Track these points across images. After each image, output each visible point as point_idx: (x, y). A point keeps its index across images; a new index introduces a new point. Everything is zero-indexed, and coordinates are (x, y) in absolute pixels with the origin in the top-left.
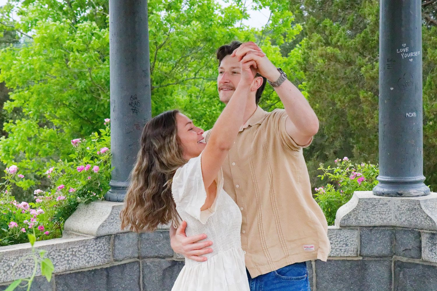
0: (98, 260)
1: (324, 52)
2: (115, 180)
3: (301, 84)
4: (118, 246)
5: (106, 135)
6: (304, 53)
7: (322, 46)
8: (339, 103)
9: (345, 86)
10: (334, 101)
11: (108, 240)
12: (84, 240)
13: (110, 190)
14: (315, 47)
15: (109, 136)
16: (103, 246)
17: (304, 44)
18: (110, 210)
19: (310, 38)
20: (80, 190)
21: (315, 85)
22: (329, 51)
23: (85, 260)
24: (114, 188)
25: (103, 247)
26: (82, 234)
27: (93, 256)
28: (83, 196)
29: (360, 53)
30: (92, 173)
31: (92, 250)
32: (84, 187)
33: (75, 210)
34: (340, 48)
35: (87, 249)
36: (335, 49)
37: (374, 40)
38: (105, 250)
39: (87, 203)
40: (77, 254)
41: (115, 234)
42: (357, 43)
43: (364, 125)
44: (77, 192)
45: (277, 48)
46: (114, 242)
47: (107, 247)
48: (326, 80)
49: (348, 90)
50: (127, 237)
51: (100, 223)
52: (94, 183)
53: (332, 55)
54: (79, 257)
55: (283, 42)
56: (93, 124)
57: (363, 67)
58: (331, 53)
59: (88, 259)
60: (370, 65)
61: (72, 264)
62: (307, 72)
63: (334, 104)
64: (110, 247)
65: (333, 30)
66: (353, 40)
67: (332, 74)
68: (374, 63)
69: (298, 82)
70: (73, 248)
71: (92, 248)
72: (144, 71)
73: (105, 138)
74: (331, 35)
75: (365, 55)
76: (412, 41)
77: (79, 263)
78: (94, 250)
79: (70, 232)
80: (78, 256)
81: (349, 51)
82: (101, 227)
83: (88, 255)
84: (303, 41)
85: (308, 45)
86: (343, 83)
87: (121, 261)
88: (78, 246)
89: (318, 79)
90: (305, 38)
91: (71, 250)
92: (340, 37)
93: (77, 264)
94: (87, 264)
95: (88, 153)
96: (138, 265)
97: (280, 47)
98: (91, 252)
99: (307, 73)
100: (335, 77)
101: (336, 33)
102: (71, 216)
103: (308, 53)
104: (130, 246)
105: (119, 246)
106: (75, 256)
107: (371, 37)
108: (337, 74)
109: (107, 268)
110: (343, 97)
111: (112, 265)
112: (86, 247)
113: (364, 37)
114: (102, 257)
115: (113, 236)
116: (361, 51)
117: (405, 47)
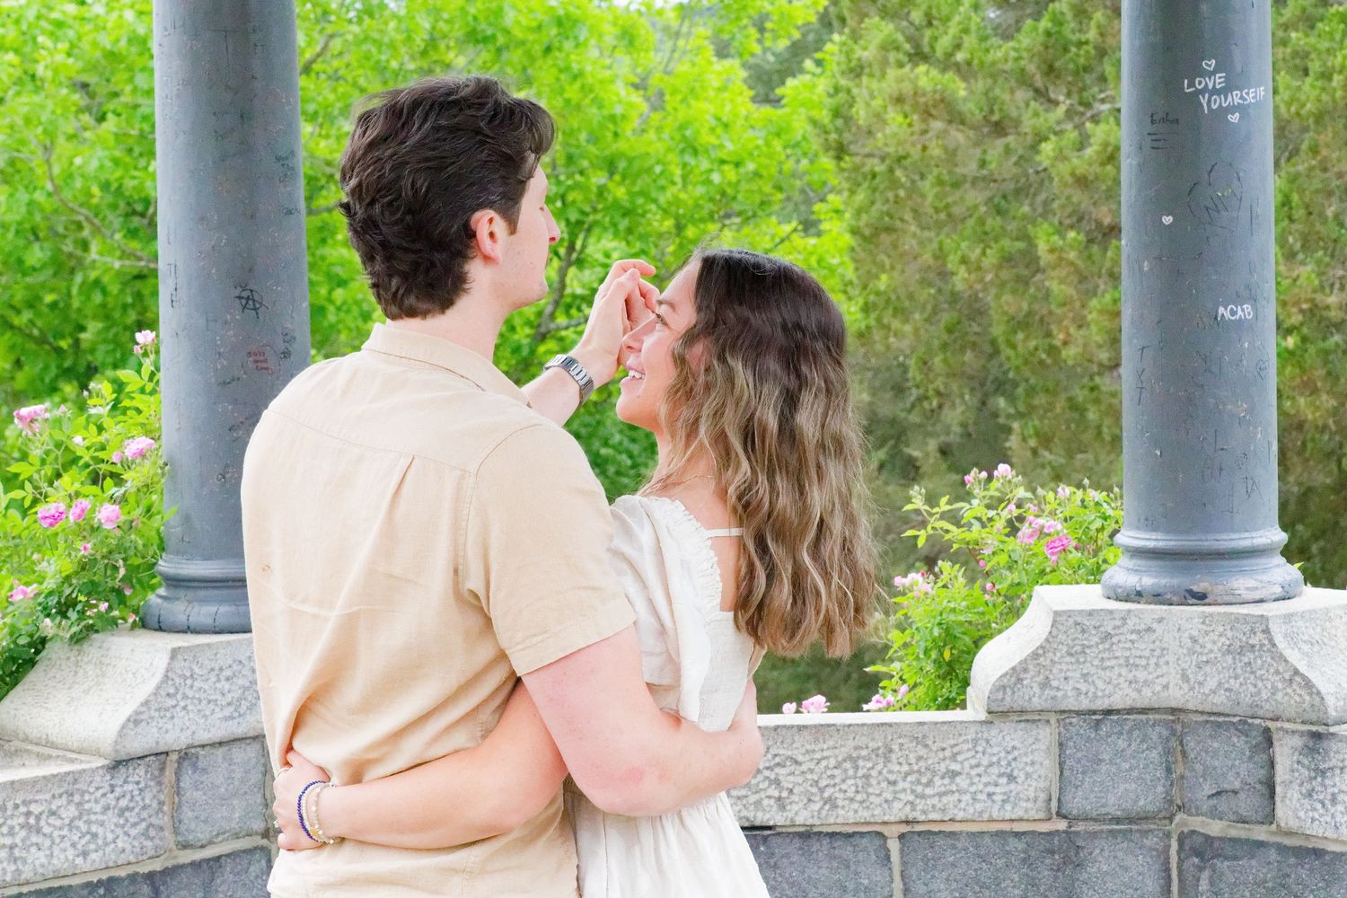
0: (120, 844)
1: (907, 88)
2: (178, 553)
3: (823, 200)
4: (191, 794)
5: (142, 391)
6: (837, 90)
7: (901, 65)
8: (962, 272)
9: (983, 209)
10: (944, 264)
11: (156, 773)
12: (68, 774)
13: (162, 591)
14: (876, 69)
15: (153, 392)
16: (136, 793)
17: (836, 58)
18: (162, 662)
19: (855, 36)
20: (51, 593)
21: (874, 208)
22: (924, 82)
23: (74, 845)
24: (175, 582)
25: (138, 798)
26: (60, 753)
27: (100, 831)
28: (64, 615)
29: (1037, 91)
30: (95, 530)
31: (98, 808)
32: (67, 579)
33: (31, 663)
34: (966, 71)
35: (79, 804)
36: (950, 75)
37: (1087, 43)
38: (144, 808)
39: (78, 640)
40: (42, 823)
41: (180, 751)
42: (1025, 55)
43: (1053, 351)
44: (41, 599)
45: (733, 69)
46: (178, 780)
47: (154, 797)
48: (913, 190)
49: (993, 223)
50: (224, 759)
51: (127, 710)
52: (101, 565)
53: (937, 96)
54: (51, 836)
55: (757, 49)
56: (59, 351)
57: (1046, 139)
58: (935, 92)
59: (83, 841)
60: (1072, 135)
61: (24, 861)
62: (847, 158)
63: (944, 275)
64: (162, 797)
65: (938, 8)
66: (1011, 44)
67: (937, 166)
68: (1088, 125)
69: (812, 194)
70: (30, 802)
71: (96, 801)
72: (278, 159)
73: (139, 401)
74: (930, 24)
75: (1052, 96)
76: (1236, 52)
77: (52, 855)
78: (106, 808)
79: (16, 744)
80: (46, 830)
81: (995, 82)
82: (131, 725)
83: (84, 828)
84: (829, 47)
85: (850, 61)
86: (975, 197)
87: (203, 847)
88: (48, 796)
89: (886, 184)
90: (836, 37)
91: (23, 809)
92: (966, 31)
93: (44, 860)
94: (79, 861)
95: (81, 458)
96: (264, 863)
97: (745, 65)
98: (93, 817)
99: (848, 162)
100: (946, 177)
101: (948, 19)
102: (19, 688)
103: (849, 91)
104: (235, 795)
105: (197, 794)
106: (39, 831)
107: (1073, 32)
108: (956, 165)
109: (151, 876)
110: (978, 251)
111: (169, 864)
112: (77, 798)
113: (1048, 34)
114: (133, 832)
115: (174, 757)
116: (1039, 81)
117: (1214, 73)
